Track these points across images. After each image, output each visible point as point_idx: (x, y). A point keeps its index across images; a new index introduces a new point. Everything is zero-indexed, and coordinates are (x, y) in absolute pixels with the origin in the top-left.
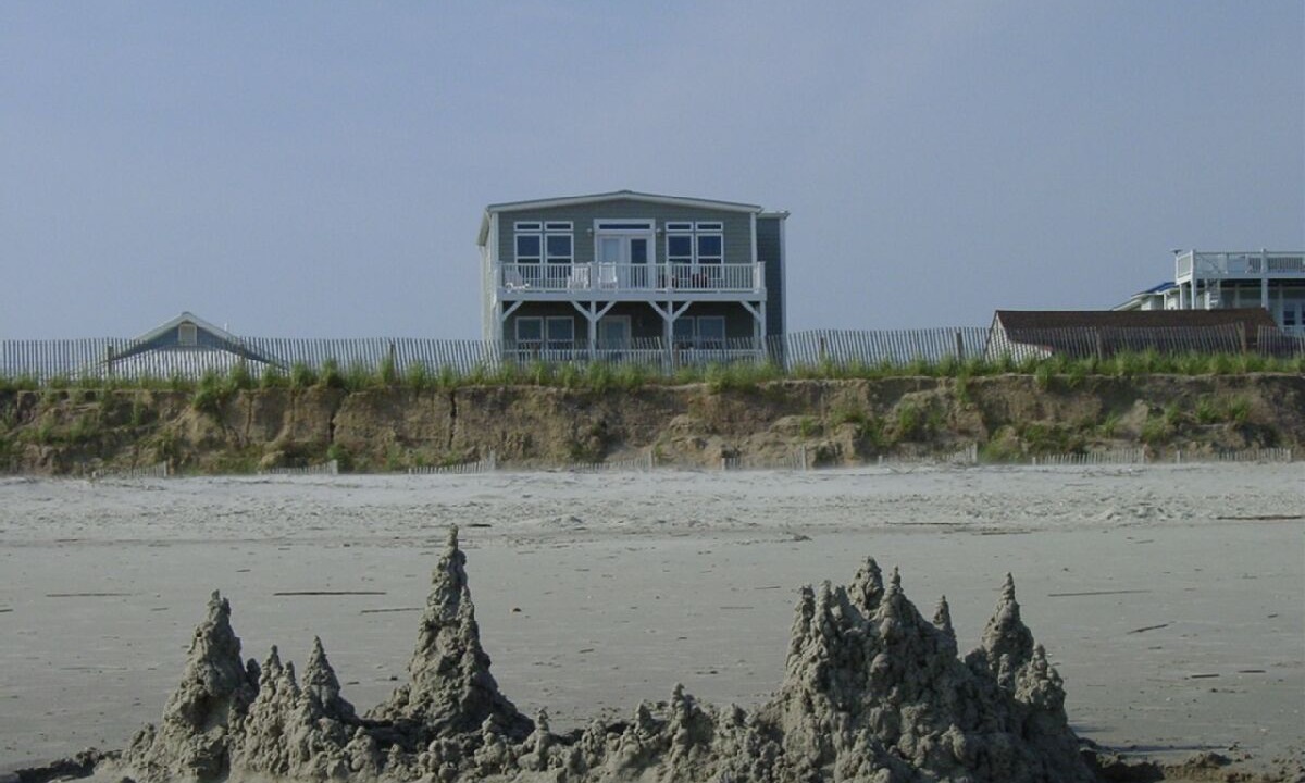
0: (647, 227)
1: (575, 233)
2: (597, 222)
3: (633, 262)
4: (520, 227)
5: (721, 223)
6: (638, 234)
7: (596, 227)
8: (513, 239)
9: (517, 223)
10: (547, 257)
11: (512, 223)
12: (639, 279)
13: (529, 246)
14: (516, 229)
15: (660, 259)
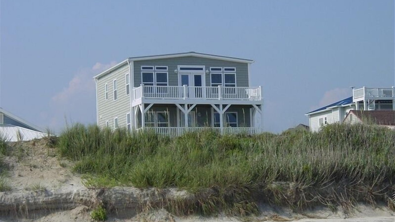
0: (202, 69)
1: (169, 72)
2: (179, 67)
3: (195, 86)
4: (143, 68)
5: (235, 68)
6: (198, 73)
7: (179, 69)
8: (141, 74)
9: (142, 66)
10: (156, 83)
11: (140, 67)
12: (199, 94)
13: (148, 78)
14: (142, 70)
15: (207, 84)
